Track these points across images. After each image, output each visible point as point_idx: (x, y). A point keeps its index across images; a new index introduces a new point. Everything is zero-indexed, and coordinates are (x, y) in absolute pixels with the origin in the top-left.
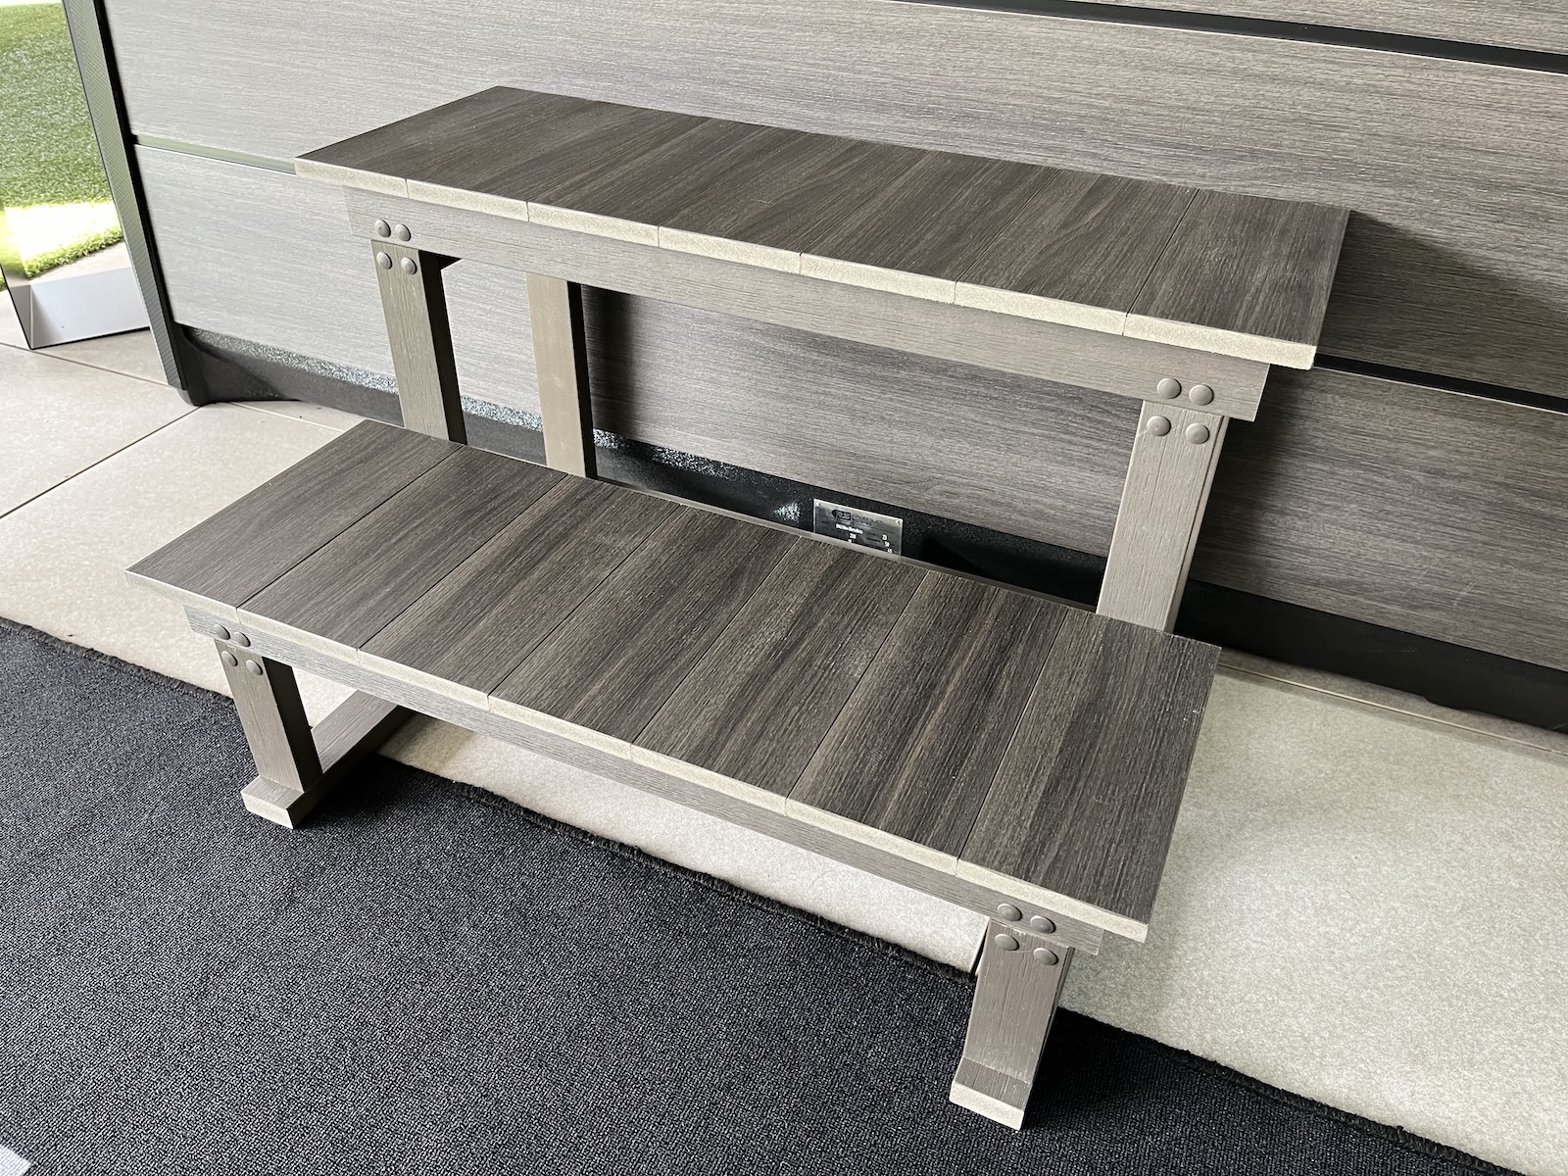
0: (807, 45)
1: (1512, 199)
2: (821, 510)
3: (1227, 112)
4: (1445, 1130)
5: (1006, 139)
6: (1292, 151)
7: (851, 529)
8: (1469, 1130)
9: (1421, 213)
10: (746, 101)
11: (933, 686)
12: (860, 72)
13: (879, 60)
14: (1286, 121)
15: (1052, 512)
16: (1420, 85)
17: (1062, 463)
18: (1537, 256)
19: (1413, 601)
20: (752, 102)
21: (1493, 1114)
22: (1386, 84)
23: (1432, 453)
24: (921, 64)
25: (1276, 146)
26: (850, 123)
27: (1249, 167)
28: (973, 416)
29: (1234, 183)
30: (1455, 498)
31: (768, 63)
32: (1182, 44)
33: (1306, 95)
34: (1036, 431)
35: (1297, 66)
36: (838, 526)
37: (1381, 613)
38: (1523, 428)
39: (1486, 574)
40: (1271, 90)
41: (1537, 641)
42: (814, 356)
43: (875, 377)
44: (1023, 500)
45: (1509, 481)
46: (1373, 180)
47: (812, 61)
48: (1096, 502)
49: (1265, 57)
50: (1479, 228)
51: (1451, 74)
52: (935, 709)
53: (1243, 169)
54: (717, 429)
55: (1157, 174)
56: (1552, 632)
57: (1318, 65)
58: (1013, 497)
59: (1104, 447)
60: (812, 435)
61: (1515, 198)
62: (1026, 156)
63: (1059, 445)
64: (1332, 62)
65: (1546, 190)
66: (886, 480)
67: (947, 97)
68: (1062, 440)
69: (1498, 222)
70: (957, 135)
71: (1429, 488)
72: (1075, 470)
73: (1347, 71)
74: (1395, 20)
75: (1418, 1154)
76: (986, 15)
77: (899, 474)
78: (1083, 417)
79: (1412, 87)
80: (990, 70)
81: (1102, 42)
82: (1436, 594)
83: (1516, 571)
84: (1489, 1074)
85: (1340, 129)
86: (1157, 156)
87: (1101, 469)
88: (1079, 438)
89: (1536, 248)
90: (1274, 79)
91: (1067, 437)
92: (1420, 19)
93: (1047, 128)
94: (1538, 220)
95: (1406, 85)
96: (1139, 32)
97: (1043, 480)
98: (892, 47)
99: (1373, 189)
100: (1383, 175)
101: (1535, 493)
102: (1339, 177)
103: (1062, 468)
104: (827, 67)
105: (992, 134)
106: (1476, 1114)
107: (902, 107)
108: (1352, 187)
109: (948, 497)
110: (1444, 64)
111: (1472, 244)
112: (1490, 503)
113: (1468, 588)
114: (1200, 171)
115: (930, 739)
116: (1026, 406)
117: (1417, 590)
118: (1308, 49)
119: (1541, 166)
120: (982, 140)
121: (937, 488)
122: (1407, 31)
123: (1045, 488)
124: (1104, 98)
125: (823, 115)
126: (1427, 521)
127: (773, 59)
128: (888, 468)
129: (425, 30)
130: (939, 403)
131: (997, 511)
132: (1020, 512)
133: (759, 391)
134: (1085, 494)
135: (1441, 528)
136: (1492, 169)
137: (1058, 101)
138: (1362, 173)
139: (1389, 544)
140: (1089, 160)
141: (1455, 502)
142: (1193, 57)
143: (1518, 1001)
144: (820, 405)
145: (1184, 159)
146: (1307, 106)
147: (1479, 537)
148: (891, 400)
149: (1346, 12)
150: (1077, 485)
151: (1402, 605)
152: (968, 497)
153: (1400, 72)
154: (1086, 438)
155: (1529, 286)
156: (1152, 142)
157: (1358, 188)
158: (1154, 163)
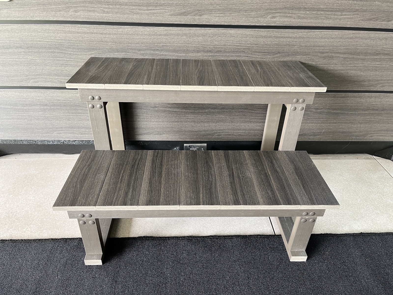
0: (179, 39)
1: (326, 55)
2: (186, 146)
3: (274, 45)
4: (367, 230)
5: (228, 55)
6: (287, 51)
7: (194, 149)
8: (370, 229)
9: (311, 60)
10: (164, 54)
11: (266, 174)
12: (193, 44)
13: (197, 41)
14: (285, 45)
15: (242, 134)
16: (309, 35)
17: (244, 123)
18: (331, 65)
19: (315, 135)
20: (166, 54)
21: (372, 224)
22: (303, 36)
23: (316, 105)
24: (207, 41)
25: (283, 50)
26: (191, 56)
27: (278, 55)
28: (223, 117)
29: (276, 59)
30: (320, 113)
31: (169, 44)
32: (264, 32)
33: (288, 40)
34: (238, 117)
35: (286, 34)
36: (190, 149)
37: (309, 139)
38: (331, 97)
39: (327, 126)
40: (282, 39)
41: (336, 137)
42: (184, 110)
43: (200, 113)
44: (236, 133)
45: (329, 108)
46: (302, 55)
47: (181, 43)
48: (252, 129)
49: (280, 33)
50: (321, 61)
51: (315, 33)
52: (271, 178)
53: (277, 56)
54: (159, 133)
55: (260, 59)
56: (339, 134)
57: (290, 34)
58: (233, 133)
59: (253, 117)
60: (184, 129)
61: (327, 54)
62: (233, 58)
63: (243, 119)
64: (293, 33)
65: (332, 52)
66: (204, 135)
67: (214, 48)
68: (244, 118)
69: (324, 59)
70: (217, 55)
71: (316, 112)
72: (247, 124)
73: (296, 34)
74: (304, 23)
75: (367, 236)
76: (222, 29)
77: (207, 133)
78: (248, 112)
79: (308, 36)
80: (223, 41)
81: (248, 33)
82: (319, 132)
83: (332, 124)
84: (366, 218)
85: (295, 46)
86: (260, 55)
87: (252, 122)
88: (247, 117)
89: (331, 63)
90: (282, 37)
91: (245, 117)
92: (309, 23)
93: (237, 52)
94: (331, 58)
95: (307, 36)
96: (255, 30)
97: (240, 127)
98: (201, 38)
99: (302, 56)
100: (303, 54)
101: (334, 109)
102: (295, 55)
103: (244, 124)
104: (184, 44)
105: (225, 54)
106: (369, 226)
107: (203, 51)
108: (298, 57)
109: (219, 136)
110: (313, 31)
111: (320, 64)
112: (326, 113)
113: (324, 130)
114: (269, 57)
115: (275, 184)
116: (235, 112)
117: (315, 132)
118: (288, 31)
119: (331, 48)
120: (222, 56)
121: (216, 134)
122: (306, 25)
123: (241, 129)
124: (248, 44)
125: (184, 55)
126: (316, 118)
127: (171, 43)
128: (204, 133)
129: (67, 45)
130: (215, 115)
131: (230, 136)
132: (235, 136)
133: (170, 121)
134: (249, 128)
135: (318, 119)
136: (323, 49)
137: (238, 46)
138: (300, 54)
139: (309, 125)
140: (246, 58)
141: (320, 114)
142: (266, 35)
143: (362, 203)
144: (186, 122)
145: (266, 55)
146: (289, 42)
147: (325, 120)
148: (204, 117)
149: (295, 23)
150: (248, 127)
151: (313, 136)
152: (223, 135)
153: (305, 33)
154: (249, 116)
155: (330, 71)
156: (259, 52)
157: (299, 57)
158: (260, 57)
